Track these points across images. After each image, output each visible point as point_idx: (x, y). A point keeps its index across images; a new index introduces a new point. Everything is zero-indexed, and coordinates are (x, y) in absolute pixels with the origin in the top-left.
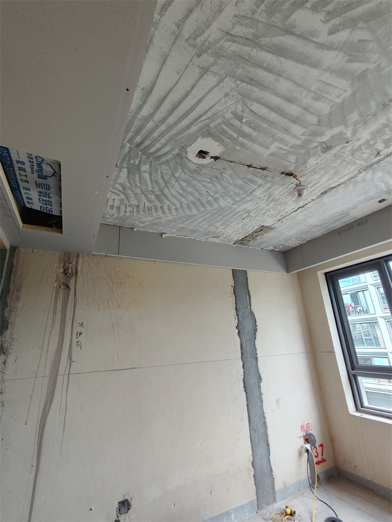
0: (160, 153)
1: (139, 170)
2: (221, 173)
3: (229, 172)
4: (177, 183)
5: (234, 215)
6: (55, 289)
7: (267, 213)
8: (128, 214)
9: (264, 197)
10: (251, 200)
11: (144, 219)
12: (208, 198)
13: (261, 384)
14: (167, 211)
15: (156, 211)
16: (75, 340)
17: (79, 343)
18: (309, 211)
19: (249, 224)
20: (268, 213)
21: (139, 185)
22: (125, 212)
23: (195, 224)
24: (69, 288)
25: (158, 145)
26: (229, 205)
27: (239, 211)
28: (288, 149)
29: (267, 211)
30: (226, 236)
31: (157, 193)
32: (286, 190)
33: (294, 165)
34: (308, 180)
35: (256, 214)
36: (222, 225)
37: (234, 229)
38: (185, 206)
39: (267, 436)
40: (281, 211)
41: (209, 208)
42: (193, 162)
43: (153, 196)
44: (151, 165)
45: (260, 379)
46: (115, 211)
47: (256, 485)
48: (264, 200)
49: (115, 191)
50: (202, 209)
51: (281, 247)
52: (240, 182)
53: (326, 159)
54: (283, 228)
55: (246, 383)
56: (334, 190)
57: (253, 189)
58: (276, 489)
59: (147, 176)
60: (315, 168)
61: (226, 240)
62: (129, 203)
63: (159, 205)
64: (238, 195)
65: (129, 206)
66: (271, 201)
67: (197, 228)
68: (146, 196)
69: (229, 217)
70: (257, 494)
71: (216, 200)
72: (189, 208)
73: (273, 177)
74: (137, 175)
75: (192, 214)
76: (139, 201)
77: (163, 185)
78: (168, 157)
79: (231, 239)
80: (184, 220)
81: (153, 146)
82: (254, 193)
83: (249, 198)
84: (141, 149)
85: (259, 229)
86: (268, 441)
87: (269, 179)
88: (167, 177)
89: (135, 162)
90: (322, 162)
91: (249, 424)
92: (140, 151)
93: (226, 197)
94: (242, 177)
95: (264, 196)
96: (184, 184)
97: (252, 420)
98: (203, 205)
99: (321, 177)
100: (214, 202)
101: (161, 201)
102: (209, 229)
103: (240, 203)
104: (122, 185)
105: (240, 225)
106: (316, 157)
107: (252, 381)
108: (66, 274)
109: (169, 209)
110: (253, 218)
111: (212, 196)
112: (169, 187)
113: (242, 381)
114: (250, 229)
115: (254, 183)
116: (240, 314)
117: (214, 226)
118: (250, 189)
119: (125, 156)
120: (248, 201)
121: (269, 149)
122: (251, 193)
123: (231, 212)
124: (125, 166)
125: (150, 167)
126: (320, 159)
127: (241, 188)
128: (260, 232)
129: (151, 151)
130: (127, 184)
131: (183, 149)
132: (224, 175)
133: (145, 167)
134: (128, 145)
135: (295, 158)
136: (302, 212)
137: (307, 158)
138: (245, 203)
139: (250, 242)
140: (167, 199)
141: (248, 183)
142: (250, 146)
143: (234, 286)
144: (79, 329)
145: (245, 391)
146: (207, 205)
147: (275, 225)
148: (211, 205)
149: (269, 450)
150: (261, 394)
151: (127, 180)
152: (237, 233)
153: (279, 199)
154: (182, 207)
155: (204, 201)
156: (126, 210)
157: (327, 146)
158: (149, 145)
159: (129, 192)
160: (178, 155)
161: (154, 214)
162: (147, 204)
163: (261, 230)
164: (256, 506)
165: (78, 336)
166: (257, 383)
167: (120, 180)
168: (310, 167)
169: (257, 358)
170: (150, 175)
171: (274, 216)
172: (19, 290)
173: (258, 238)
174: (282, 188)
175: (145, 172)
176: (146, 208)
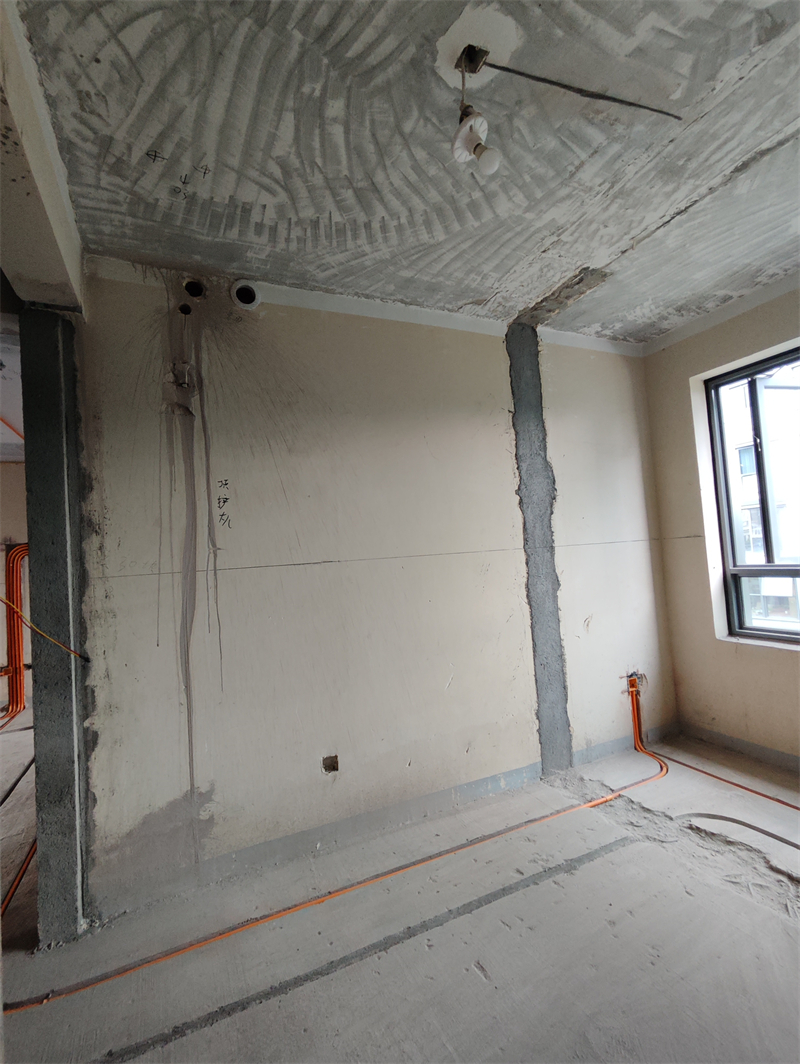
0: (373, 59)
1: (321, 116)
2: (510, 118)
3: (529, 111)
4: (404, 154)
5: (526, 240)
6: (164, 415)
7: (600, 233)
8: (293, 246)
9: (600, 185)
10: (569, 196)
11: (329, 259)
12: (473, 194)
13: (559, 593)
14: (379, 236)
15: (355, 237)
16: (217, 512)
17: (225, 518)
18: (696, 222)
19: (556, 265)
20: (603, 231)
21: (319, 161)
22: (288, 240)
23: (439, 267)
24: (191, 413)
25: (368, 35)
26: (518, 212)
27: (539, 230)
28: (678, 34)
29: (601, 227)
30: (501, 300)
31: (361, 185)
32: (652, 164)
33: (685, 83)
34: (711, 131)
35: (576, 235)
36: (496, 268)
37: (522, 279)
38: (419, 218)
39: (564, 674)
40: (634, 225)
41: (472, 222)
42: (447, 86)
43: (350, 192)
44: (348, 98)
45: (556, 583)
46: (265, 238)
47: (541, 743)
48: (598, 194)
49: (266, 181)
50: (456, 227)
51: (618, 326)
52: (551, 143)
53: (765, 63)
54: (629, 272)
55: (531, 590)
56: (766, 158)
57: (577, 163)
58: (574, 750)
59: (337, 132)
60: (733, 93)
61: (500, 308)
62: (297, 213)
63: (362, 218)
64: (540, 180)
65: (297, 223)
66: (615, 197)
67: (441, 279)
68: (334, 195)
69: (513, 246)
70: (542, 755)
71: (489, 197)
72: (428, 224)
73: (630, 125)
74: (317, 132)
75: (432, 241)
76: (319, 209)
77: (373, 158)
78: (392, 70)
79: (512, 308)
80: (414, 258)
81: (356, 39)
82: (579, 175)
83: (564, 192)
84: (328, 48)
85: (576, 277)
86: (565, 681)
87: (620, 129)
88: (383, 135)
89: (314, 90)
90: (752, 73)
91: (535, 656)
92: (325, 54)
93: (515, 191)
94: (557, 126)
95: (601, 181)
96: (421, 154)
97: (538, 649)
98: (459, 216)
99: (744, 121)
100: (484, 206)
101: (367, 208)
102: (466, 282)
103: (543, 206)
104: (283, 164)
105: (537, 267)
106: (741, 59)
107: (542, 586)
108: (180, 385)
109: (384, 228)
110: (568, 246)
111: (482, 189)
112: (388, 163)
113: (524, 586)
114: (556, 279)
115: (583, 142)
116: (524, 466)
117: (478, 274)
118: (572, 164)
119: (291, 73)
120: (563, 199)
121: (634, 35)
122: (572, 175)
123: (518, 234)
124: (290, 103)
125: (348, 106)
126: (751, 63)
127: (551, 159)
128: (577, 287)
129: (350, 54)
130: (295, 162)
131: (428, 43)
132: (518, 123)
133: (335, 108)
134: (298, 36)
135: (690, 63)
136: (680, 225)
137: (719, 60)
138: (554, 205)
139: (552, 314)
140: (382, 200)
141: (570, 143)
142: (589, 27)
143: (513, 410)
144: (223, 492)
145: (529, 603)
146: (469, 215)
147: (615, 267)
148: (477, 216)
149: (566, 695)
150: (557, 609)
151: (293, 150)
152: (526, 290)
153: (635, 189)
154: (412, 222)
155: (464, 201)
156: (289, 235)
157: (773, 21)
158: (347, 35)
159: (298, 183)
160: (415, 63)
161: (350, 244)
162: (337, 218)
163: (581, 280)
164: (540, 770)
165: (222, 504)
166: (551, 591)
167: (279, 150)
168: (721, 91)
169: (552, 548)
170: (347, 132)
171: (614, 240)
172: (97, 417)
173: (570, 302)
174: (645, 155)
175: (335, 120)
176: (334, 228)
